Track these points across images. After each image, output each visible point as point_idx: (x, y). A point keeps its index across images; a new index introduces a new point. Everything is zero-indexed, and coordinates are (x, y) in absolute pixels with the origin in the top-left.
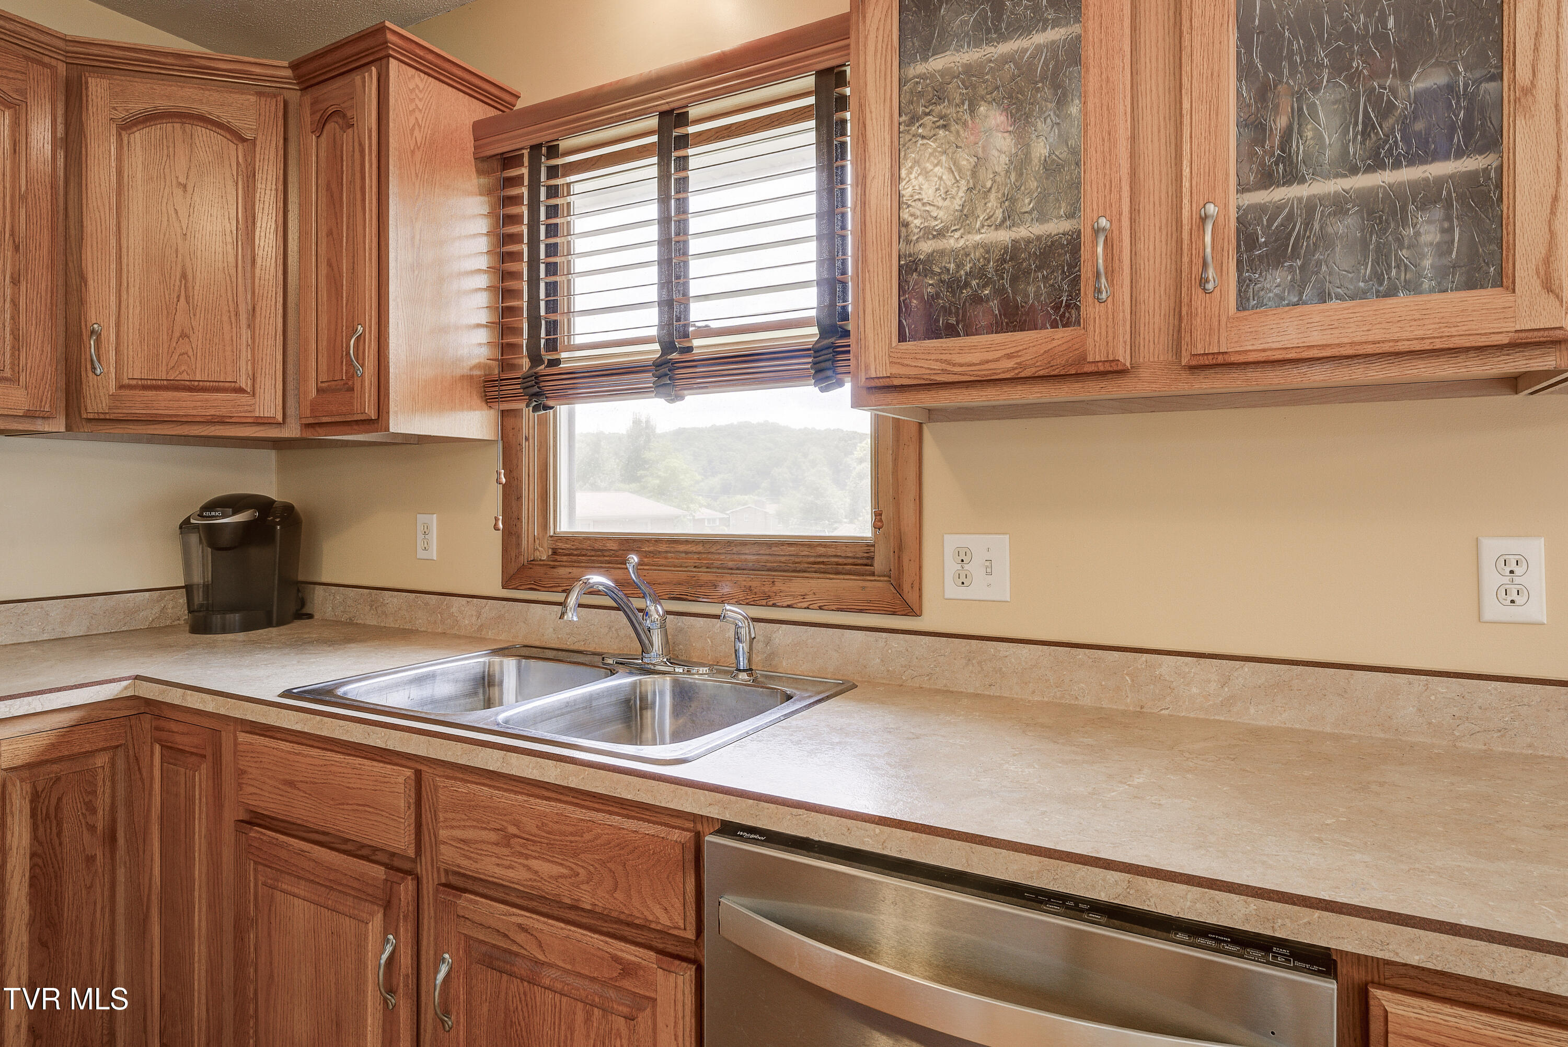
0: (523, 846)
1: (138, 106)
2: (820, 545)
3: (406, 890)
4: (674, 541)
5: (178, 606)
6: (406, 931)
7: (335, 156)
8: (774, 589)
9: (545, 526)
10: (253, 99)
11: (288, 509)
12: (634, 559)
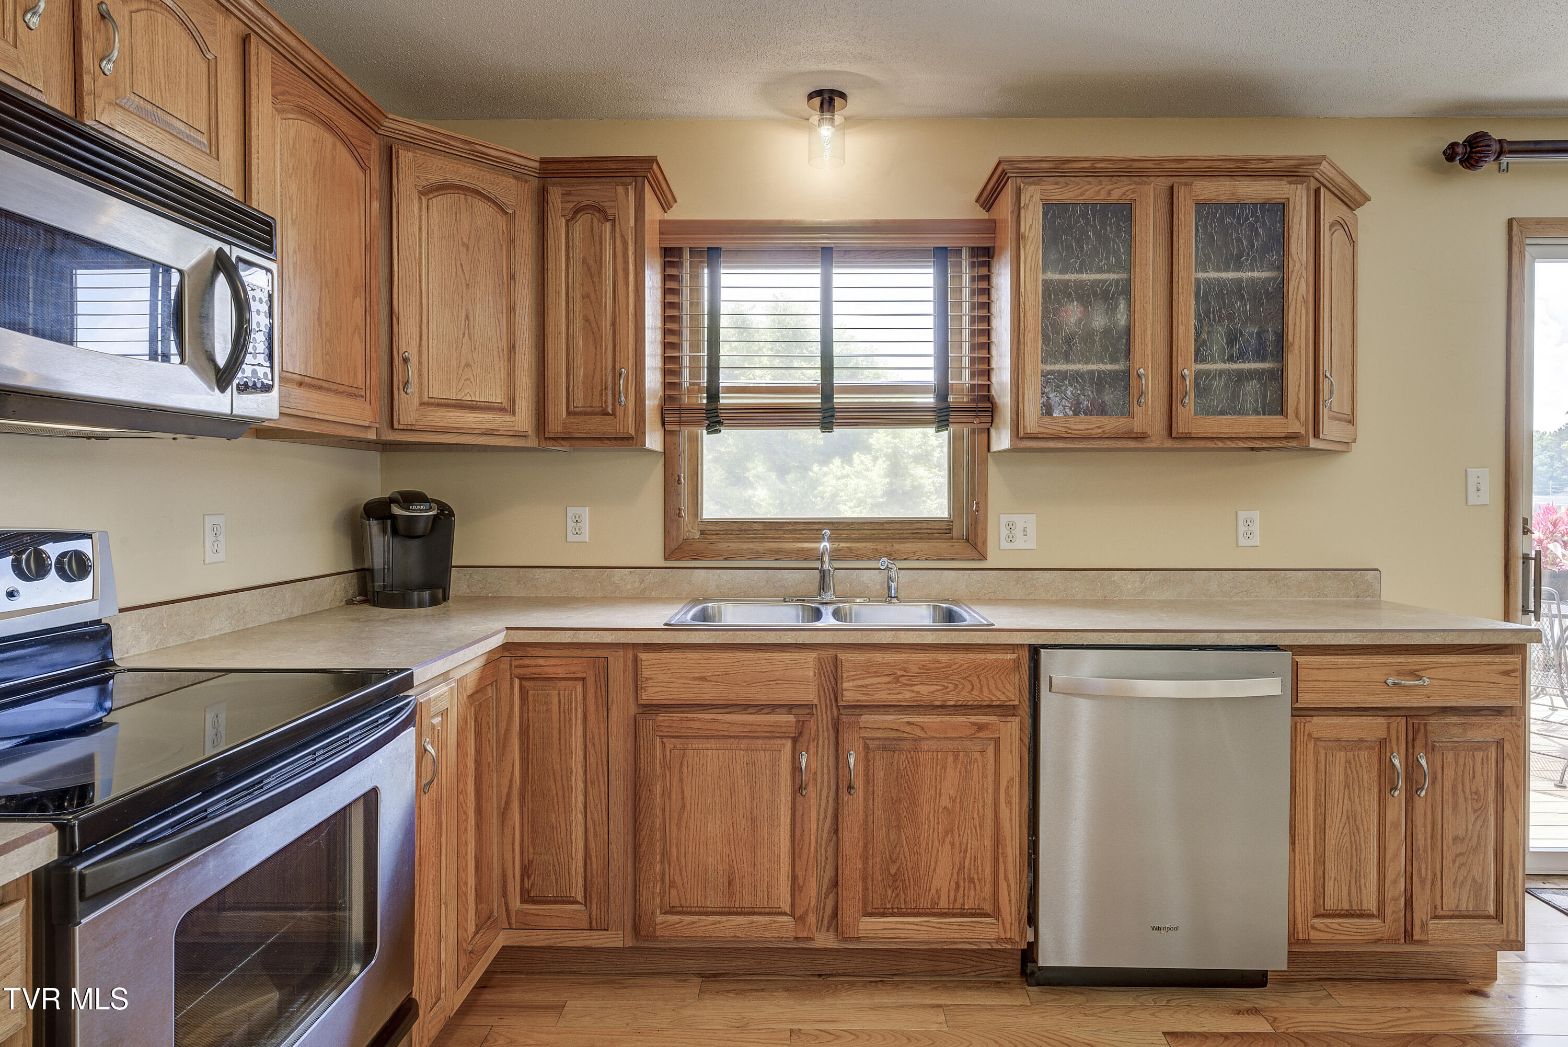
0: (909, 680)
1: (435, 178)
2: (918, 522)
8: (893, 549)
9: (696, 514)
10: (513, 181)
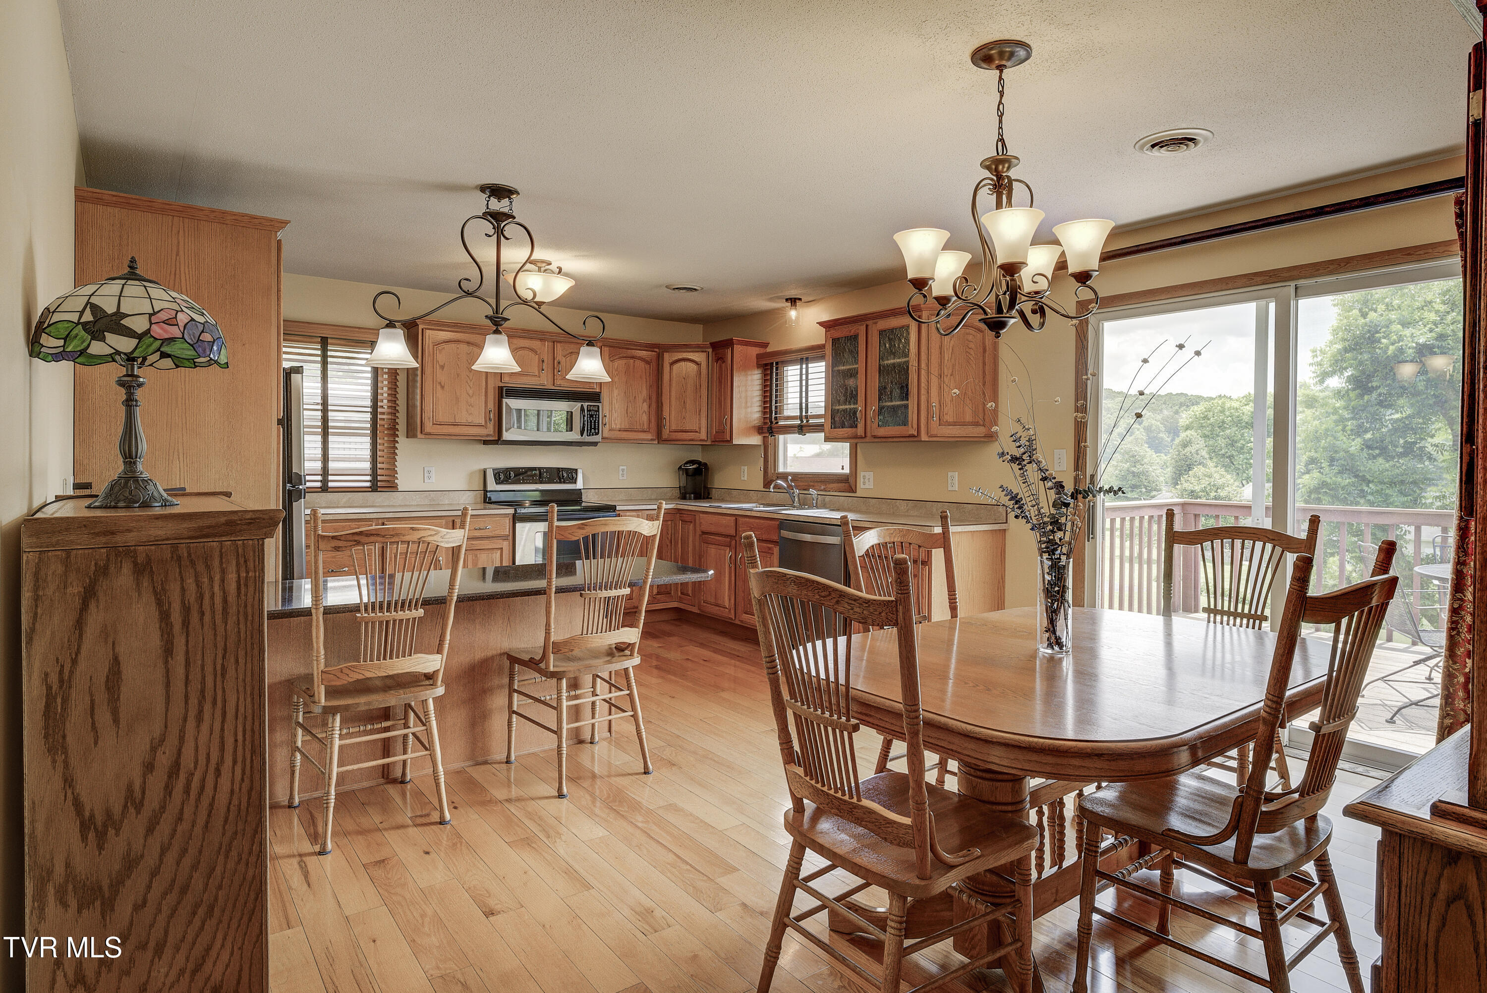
1: (675, 358)
2: (839, 475)
3: (733, 542)
4: (802, 474)
5: (677, 493)
6: (733, 551)
7: (721, 367)
9: (775, 470)
10: (701, 354)
11: (705, 464)
12: (790, 478)
